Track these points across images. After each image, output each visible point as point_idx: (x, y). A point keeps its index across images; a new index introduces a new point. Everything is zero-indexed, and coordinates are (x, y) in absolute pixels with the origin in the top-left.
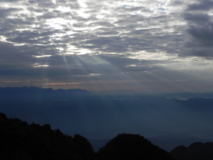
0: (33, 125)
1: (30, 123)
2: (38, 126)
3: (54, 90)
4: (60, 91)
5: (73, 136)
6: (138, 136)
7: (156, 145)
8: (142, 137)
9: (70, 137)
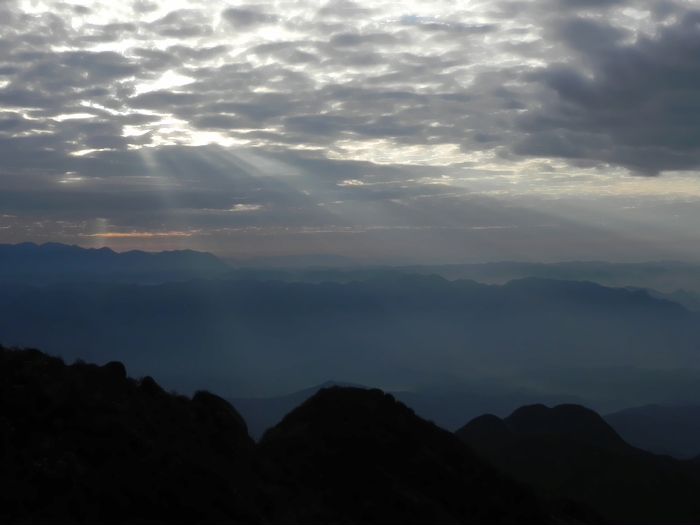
0: (80, 367)
1: (69, 361)
2: (92, 368)
3: (116, 254)
4: (135, 255)
5: (190, 395)
6: (376, 393)
7: (427, 418)
8: (389, 397)
9: (182, 400)
